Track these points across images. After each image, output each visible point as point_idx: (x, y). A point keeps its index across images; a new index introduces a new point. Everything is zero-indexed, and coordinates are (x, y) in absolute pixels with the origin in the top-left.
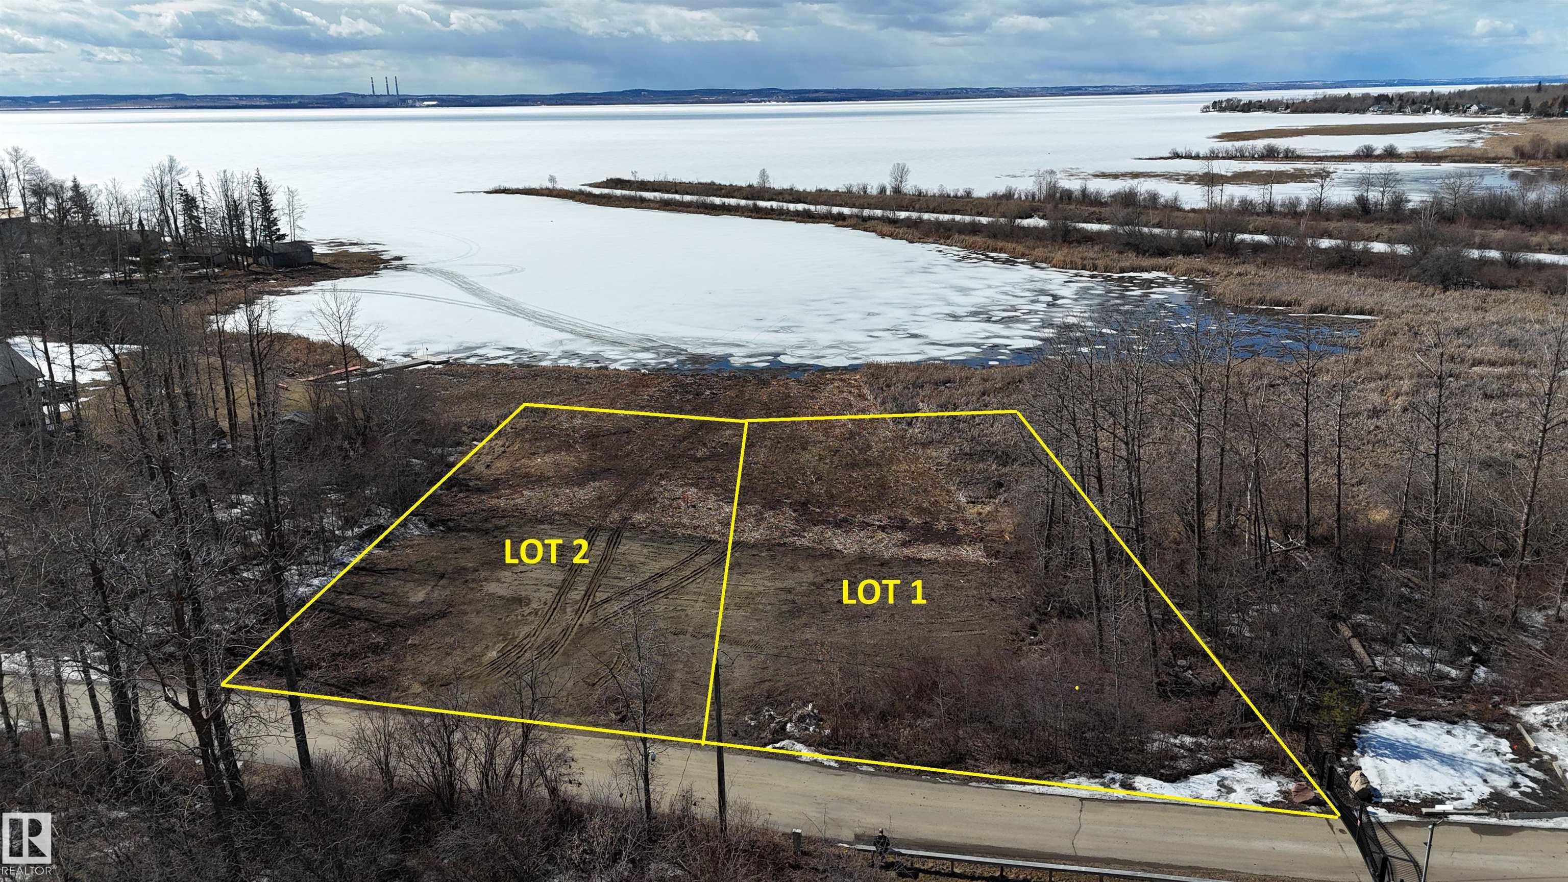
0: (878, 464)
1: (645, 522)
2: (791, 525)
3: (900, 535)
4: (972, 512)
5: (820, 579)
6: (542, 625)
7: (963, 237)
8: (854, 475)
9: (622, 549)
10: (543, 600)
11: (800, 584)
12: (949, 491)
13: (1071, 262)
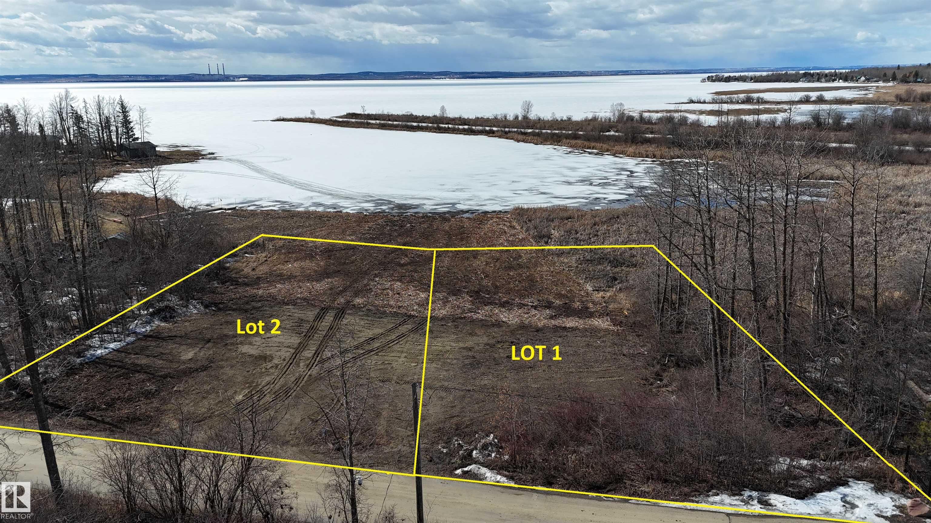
0: (527, 267)
1: (363, 304)
2: (468, 306)
3: (548, 311)
4: (597, 296)
5: (492, 341)
6: (281, 375)
7: (568, 141)
8: (511, 274)
9: (345, 321)
10: (283, 357)
11: (478, 345)
12: (579, 284)
13: (639, 153)
